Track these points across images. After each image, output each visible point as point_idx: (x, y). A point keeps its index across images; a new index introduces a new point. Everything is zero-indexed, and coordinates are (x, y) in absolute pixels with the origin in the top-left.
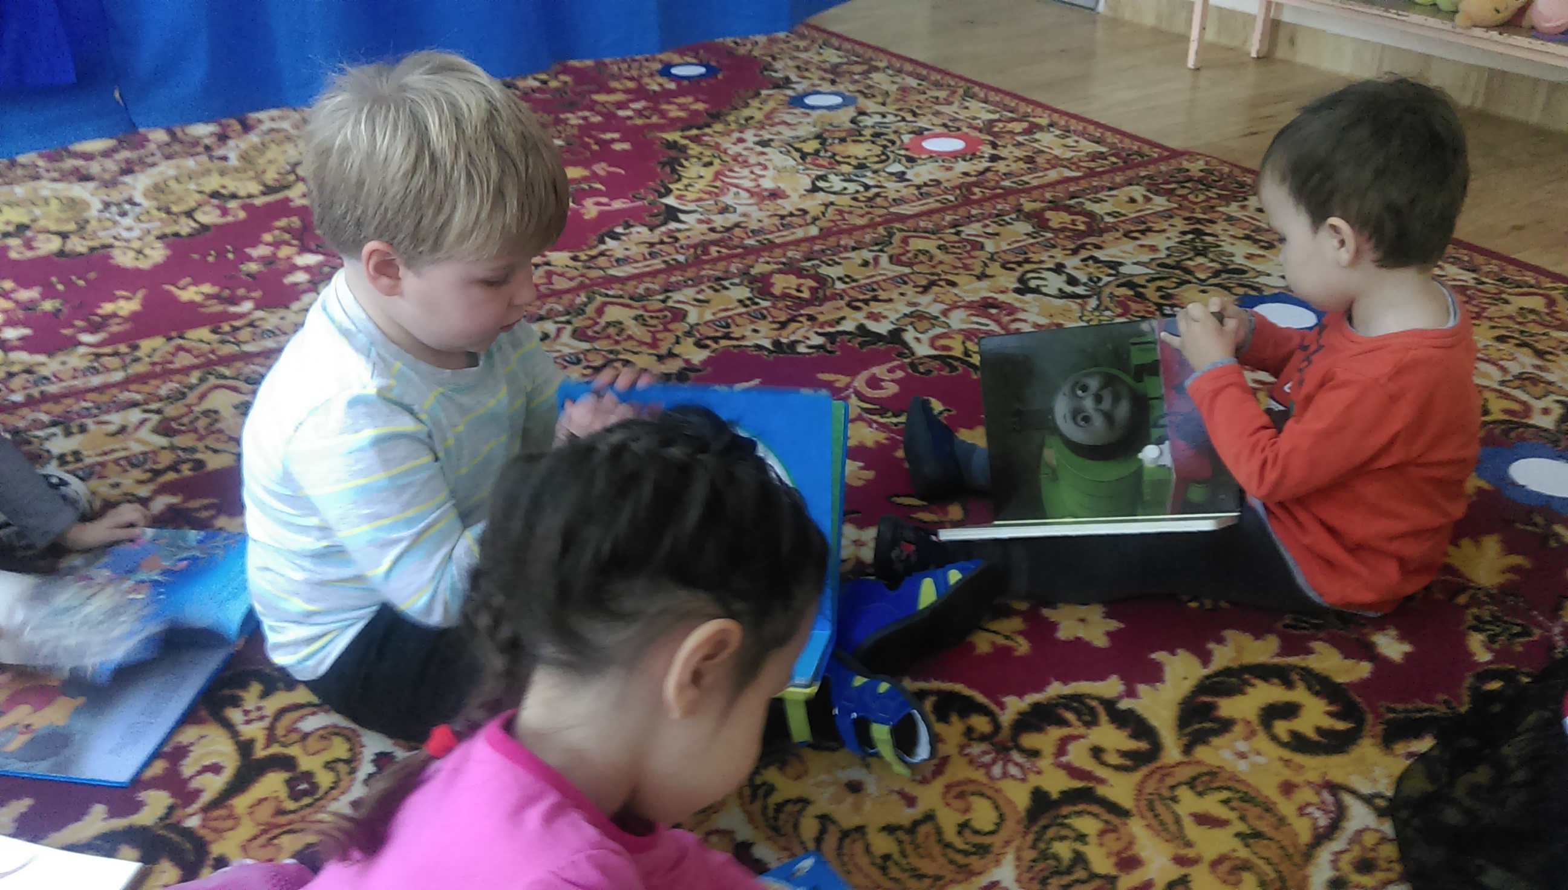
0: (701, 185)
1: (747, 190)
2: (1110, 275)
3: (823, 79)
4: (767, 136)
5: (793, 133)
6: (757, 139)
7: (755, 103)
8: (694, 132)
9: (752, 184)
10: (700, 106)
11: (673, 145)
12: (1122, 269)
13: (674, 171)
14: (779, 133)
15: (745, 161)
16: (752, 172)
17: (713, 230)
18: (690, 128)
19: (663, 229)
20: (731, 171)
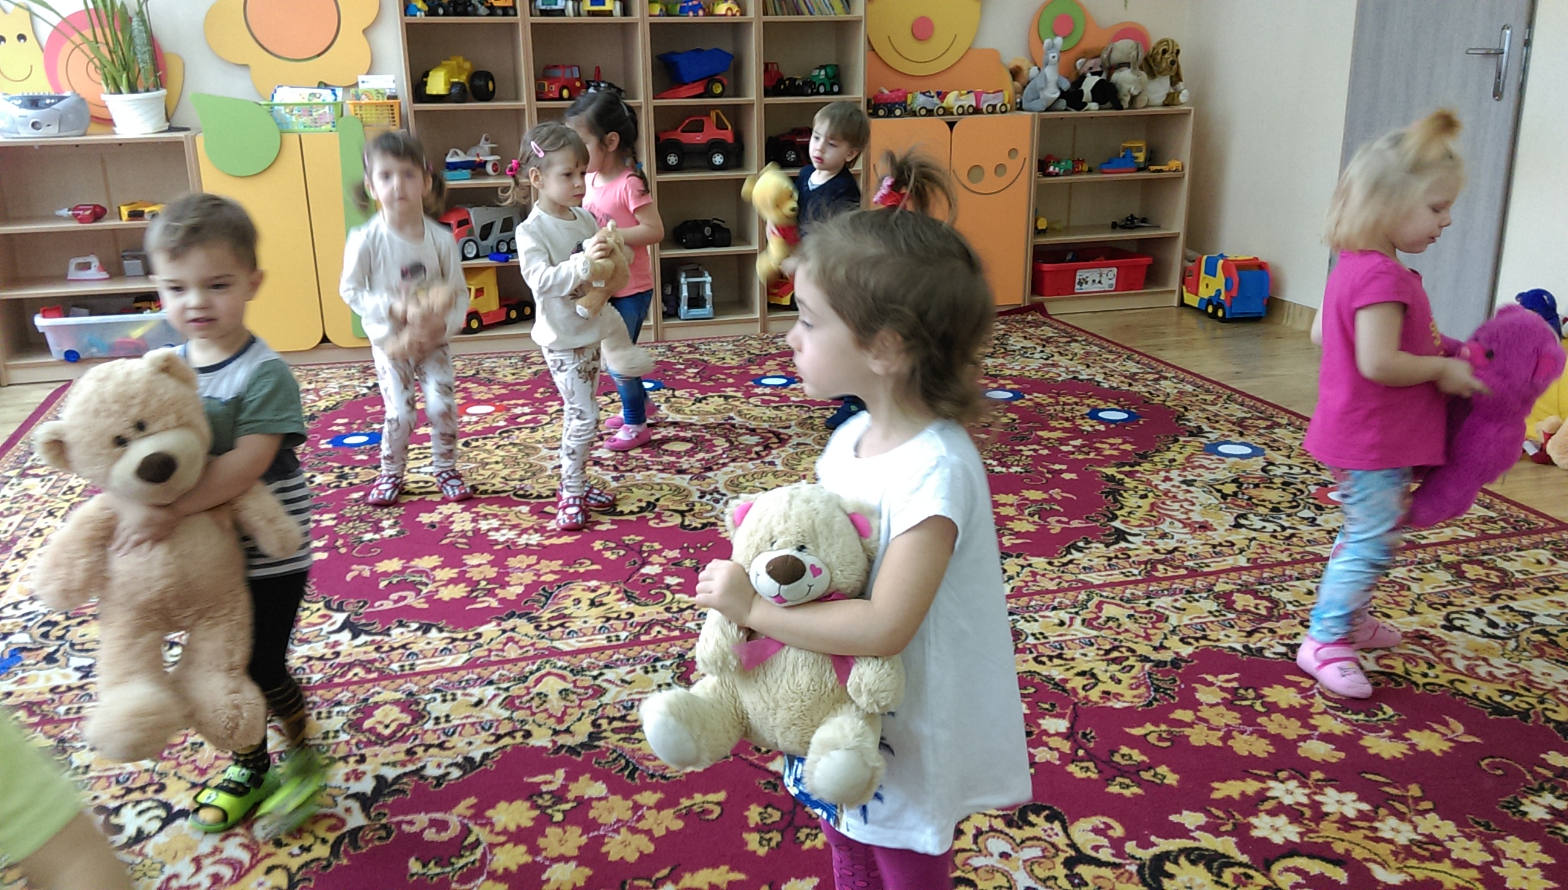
0: (1140, 513)
1: (1180, 521)
2: (1525, 623)
3: (1232, 431)
4: (1190, 478)
5: (1213, 477)
6: (1181, 479)
7: (1175, 447)
8: (1127, 469)
9: (1184, 516)
10: (1128, 447)
11: (1111, 479)
12: (1535, 619)
13: (1116, 501)
14: (1200, 475)
15: (1174, 497)
16: (1182, 506)
17: (1157, 551)
18: (1123, 465)
19: (1117, 547)
20: (1163, 503)
